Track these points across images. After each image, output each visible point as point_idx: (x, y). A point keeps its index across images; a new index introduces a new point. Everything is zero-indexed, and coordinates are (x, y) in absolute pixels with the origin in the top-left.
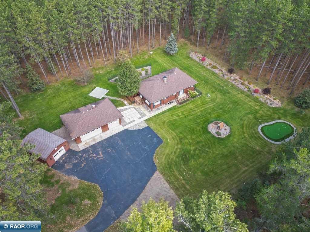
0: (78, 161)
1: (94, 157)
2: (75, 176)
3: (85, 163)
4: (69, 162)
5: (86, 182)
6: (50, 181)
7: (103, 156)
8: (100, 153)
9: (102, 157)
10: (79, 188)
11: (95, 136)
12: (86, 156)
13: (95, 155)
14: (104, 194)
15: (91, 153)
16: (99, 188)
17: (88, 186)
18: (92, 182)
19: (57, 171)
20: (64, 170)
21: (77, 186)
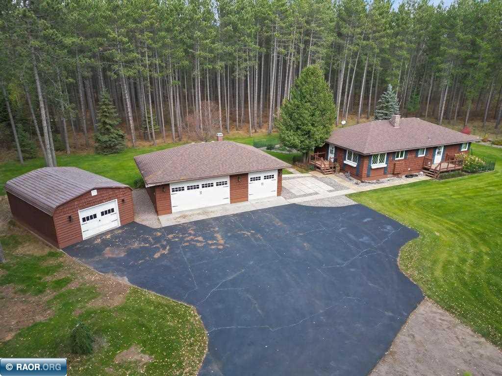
0: (147, 245)
1: (198, 241)
2: (122, 276)
3: (166, 252)
4: (118, 246)
5: (152, 295)
6: (40, 278)
7: (225, 243)
8: (219, 236)
9: (221, 245)
10: (122, 309)
11: (210, 207)
12: (174, 238)
13: (200, 238)
14: (210, 338)
15: (190, 234)
16: (194, 316)
17: (158, 305)
18: (173, 297)
19: (74, 258)
20: (97, 258)
21: (118, 301)
